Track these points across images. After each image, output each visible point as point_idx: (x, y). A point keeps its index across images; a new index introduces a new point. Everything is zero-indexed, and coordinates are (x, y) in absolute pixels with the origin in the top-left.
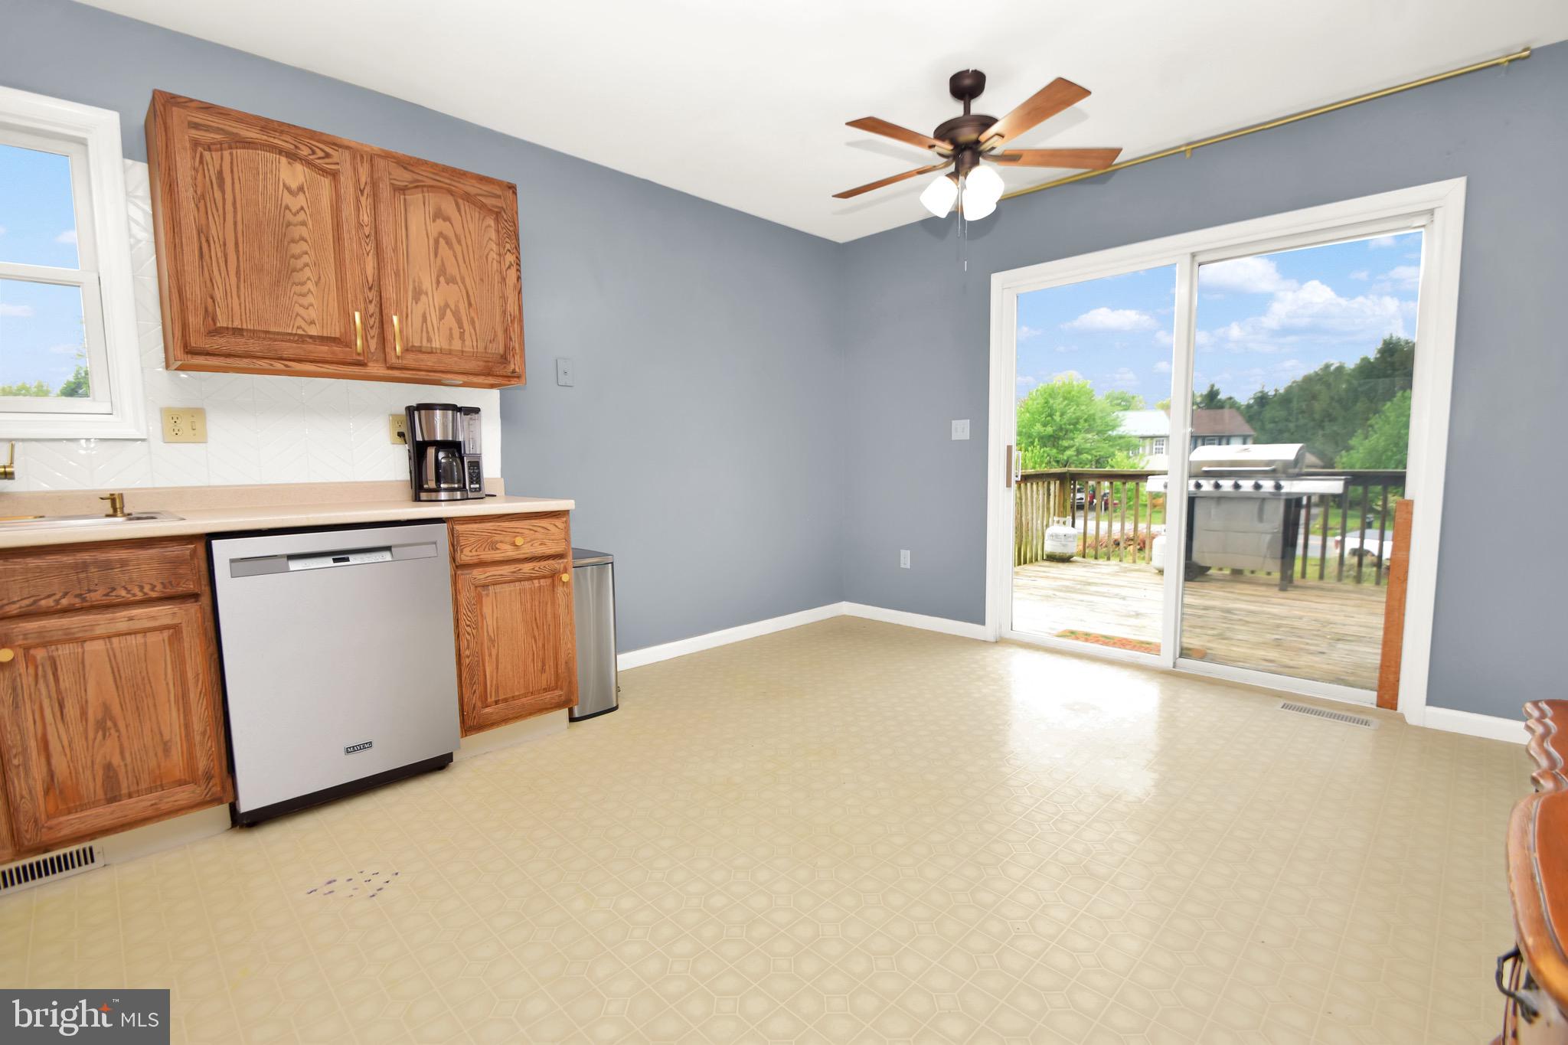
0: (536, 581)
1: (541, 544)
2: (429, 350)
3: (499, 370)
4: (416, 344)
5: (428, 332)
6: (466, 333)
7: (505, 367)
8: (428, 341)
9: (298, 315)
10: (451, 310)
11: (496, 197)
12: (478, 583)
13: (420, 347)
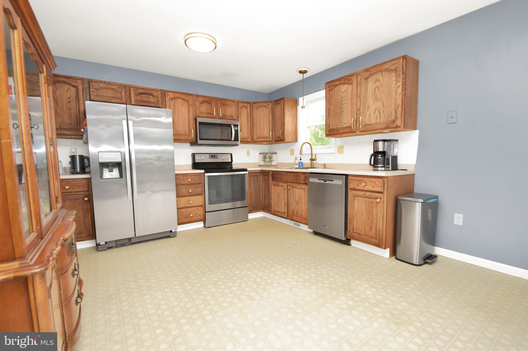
0: (371, 199)
1: (373, 187)
2: (370, 124)
3: (391, 126)
4: (367, 123)
5: (370, 119)
6: (381, 117)
7: (393, 125)
8: (370, 121)
9: (343, 122)
10: (378, 110)
11: (395, 64)
12: (354, 195)
13: (368, 124)
